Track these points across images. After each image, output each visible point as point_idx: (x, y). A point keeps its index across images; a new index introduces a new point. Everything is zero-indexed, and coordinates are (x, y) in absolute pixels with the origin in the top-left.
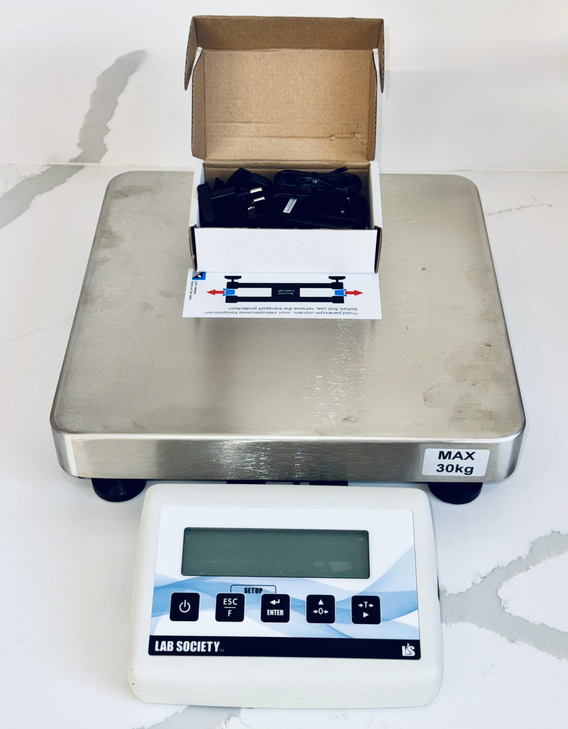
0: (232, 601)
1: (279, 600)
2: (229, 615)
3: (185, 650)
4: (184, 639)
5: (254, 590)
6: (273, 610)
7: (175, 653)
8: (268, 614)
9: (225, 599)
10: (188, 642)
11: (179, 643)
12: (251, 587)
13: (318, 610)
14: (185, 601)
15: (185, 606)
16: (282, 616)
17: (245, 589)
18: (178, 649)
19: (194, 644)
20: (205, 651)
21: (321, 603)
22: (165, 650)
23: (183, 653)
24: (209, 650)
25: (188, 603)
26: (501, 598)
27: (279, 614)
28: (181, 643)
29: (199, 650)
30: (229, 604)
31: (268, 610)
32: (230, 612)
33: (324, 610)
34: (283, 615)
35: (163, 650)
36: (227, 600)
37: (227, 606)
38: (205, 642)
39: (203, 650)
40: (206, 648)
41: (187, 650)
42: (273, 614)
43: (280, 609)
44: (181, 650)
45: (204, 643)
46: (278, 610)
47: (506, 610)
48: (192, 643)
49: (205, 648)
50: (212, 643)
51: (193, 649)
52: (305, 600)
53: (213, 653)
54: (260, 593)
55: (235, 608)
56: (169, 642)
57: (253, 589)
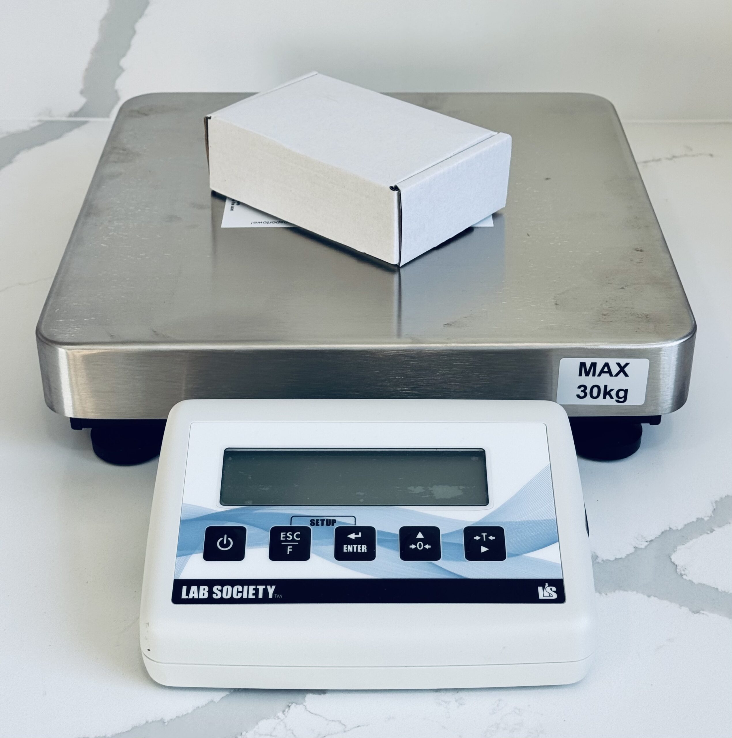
0: (292, 535)
1: (360, 534)
2: (288, 553)
3: (225, 596)
4: (223, 583)
5: (325, 522)
6: (352, 546)
7: (210, 600)
8: (345, 551)
9: (282, 534)
10: (230, 588)
11: (216, 588)
12: (320, 518)
13: (416, 545)
14: (226, 536)
15: (225, 543)
16: (364, 552)
17: (312, 521)
18: (214, 596)
19: (238, 589)
20: (254, 597)
21: (420, 536)
22: (196, 597)
23: (222, 601)
24: (261, 596)
25: (229, 539)
26: (676, 564)
27: (361, 550)
28: (220, 588)
29: (245, 596)
30: (288, 539)
31: (345, 546)
32: (290, 549)
33: (424, 545)
34: (366, 551)
35: (193, 597)
36: (286, 534)
37: (286, 541)
38: (254, 587)
39: (251, 596)
40: (256, 593)
41: (229, 596)
42: (351, 551)
43: (362, 544)
44: (219, 596)
45: (252, 587)
46: (359, 546)
47: (684, 577)
48: (235, 588)
49: (253, 594)
50: (264, 587)
51: (237, 595)
52: (398, 532)
53: (265, 600)
54: (333, 525)
55: (297, 543)
56: (202, 588)
57: (323, 521)
